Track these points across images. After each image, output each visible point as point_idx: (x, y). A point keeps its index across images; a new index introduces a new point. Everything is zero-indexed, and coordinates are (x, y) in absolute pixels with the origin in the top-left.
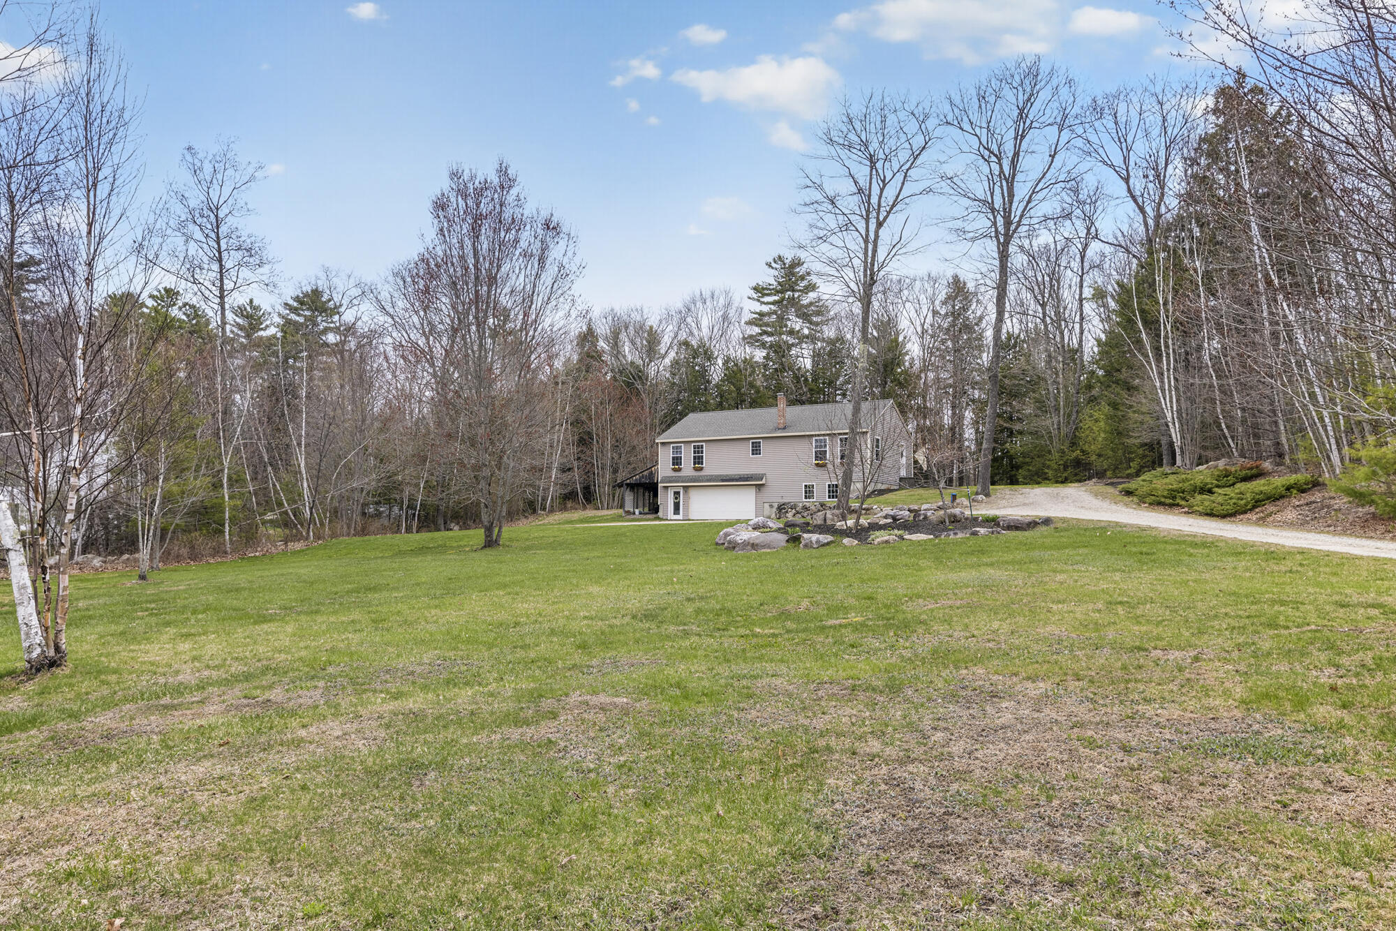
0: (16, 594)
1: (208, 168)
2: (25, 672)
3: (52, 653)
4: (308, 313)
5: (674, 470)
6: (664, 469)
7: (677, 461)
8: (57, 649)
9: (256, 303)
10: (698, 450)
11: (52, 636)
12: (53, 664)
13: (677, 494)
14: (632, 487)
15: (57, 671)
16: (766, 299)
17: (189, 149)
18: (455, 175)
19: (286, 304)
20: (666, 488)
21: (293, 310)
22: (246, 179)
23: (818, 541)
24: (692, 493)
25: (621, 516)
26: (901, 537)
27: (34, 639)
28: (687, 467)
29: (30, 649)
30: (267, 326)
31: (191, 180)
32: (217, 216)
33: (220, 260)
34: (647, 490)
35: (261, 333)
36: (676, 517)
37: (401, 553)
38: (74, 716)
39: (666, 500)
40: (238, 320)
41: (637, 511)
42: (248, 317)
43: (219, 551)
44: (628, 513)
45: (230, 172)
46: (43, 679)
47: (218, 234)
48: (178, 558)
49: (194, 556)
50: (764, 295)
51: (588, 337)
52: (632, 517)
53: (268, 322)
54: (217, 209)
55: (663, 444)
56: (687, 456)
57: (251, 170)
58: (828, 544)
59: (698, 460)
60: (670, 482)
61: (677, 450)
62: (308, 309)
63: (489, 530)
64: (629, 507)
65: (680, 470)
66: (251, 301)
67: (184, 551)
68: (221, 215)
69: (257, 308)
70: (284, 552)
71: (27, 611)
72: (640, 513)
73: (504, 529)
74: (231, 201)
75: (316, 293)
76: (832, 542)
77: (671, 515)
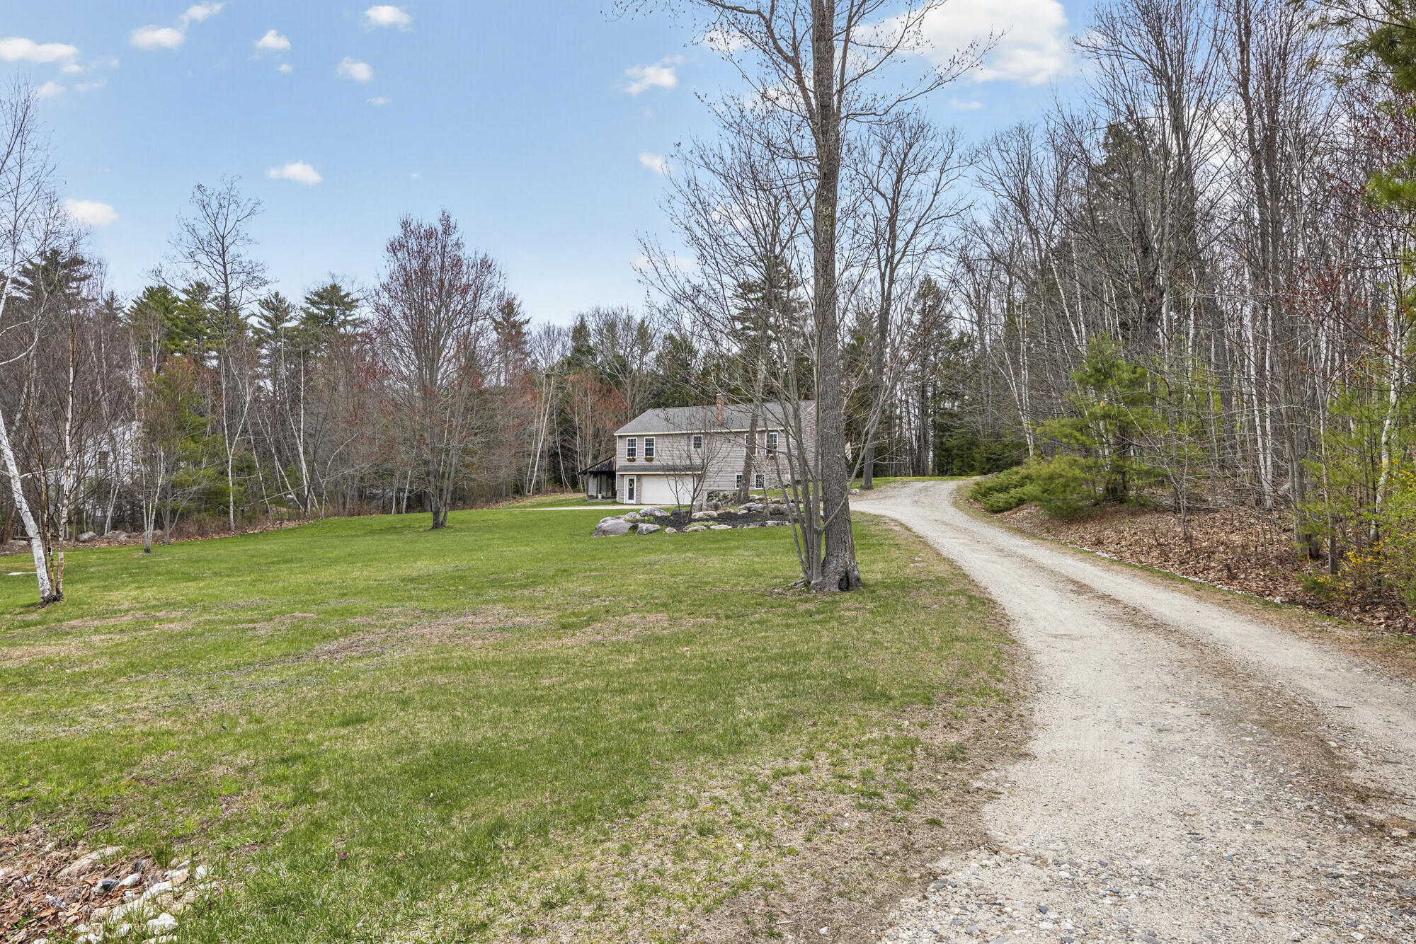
0: (36, 562)
1: (215, 204)
2: (40, 604)
3: (55, 593)
4: (327, 307)
5: (629, 460)
6: (621, 459)
7: (632, 452)
8: (58, 591)
9: (281, 296)
10: (649, 443)
11: (55, 584)
12: (55, 599)
13: (631, 481)
14: (595, 474)
15: (58, 603)
16: (752, 296)
17: (199, 187)
18: (405, 225)
19: (307, 298)
20: (623, 475)
21: (313, 303)
22: (246, 213)
23: (647, 530)
24: (645, 481)
25: (585, 500)
26: (708, 527)
27: (45, 587)
28: (640, 458)
29: (43, 592)
30: (292, 318)
31: (201, 215)
32: (223, 244)
33: (226, 282)
34: (607, 476)
35: (287, 325)
36: (631, 502)
37: (372, 532)
38: (59, 621)
39: (623, 486)
40: (266, 313)
41: (600, 496)
42: (274, 309)
43: (225, 529)
44: (592, 497)
45: (233, 207)
46: (50, 607)
47: (223, 260)
48: (189, 535)
49: (202, 532)
50: (751, 291)
51: (580, 331)
52: (594, 501)
53: (292, 314)
54: (223, 238)
55: (620, 437)
56: (641, 447)
57: (250, 206)
58: (655, 531)
59: (649, 452)
60: (625, 471)
61: (632, 443)
62: (327, 304)
63: (436, 514)
64: (593, 492)
65: (634, 460)
66: (277, 294)
67: (193, 529)
68: (226, 244)
69: (282, 301)
70: (279, 529)
71: (41, 572)
72: (603, 497)
73: (449, 513)
74: (234, 232)
75: (335, 288)
76: (658, 530)
77: (626, 500)
